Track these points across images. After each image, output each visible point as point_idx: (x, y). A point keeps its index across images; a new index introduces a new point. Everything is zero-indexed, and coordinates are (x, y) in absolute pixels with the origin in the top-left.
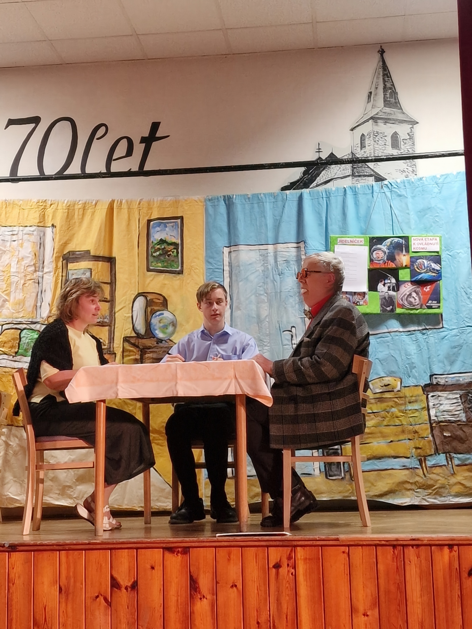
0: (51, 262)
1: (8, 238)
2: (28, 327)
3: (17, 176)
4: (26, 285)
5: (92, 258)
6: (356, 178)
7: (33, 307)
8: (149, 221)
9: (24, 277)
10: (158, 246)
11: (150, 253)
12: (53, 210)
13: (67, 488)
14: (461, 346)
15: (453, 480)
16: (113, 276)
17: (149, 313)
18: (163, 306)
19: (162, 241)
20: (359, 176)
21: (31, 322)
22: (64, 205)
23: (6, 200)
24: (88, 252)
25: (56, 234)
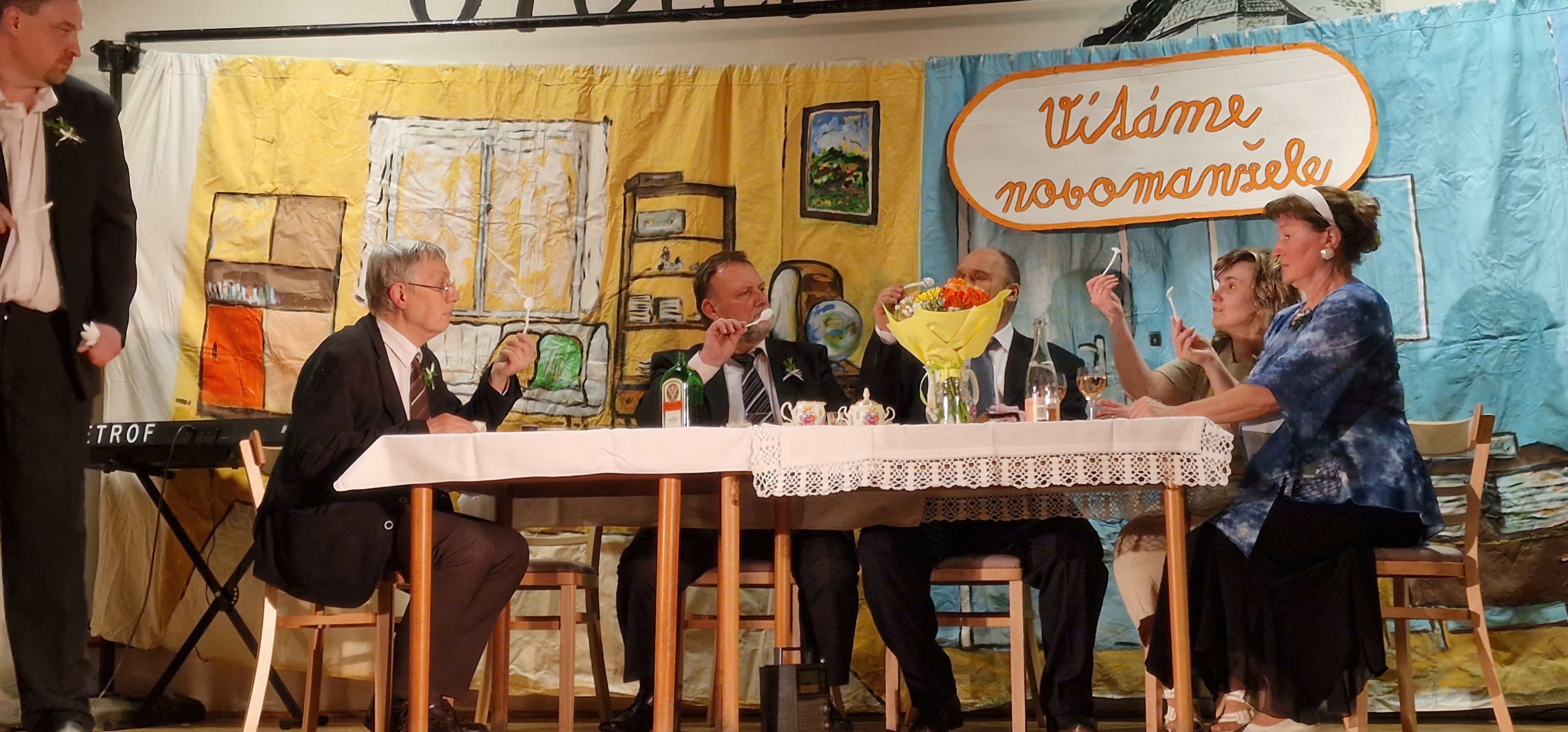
0: (601, 195)
1: (514, 145)
2: (555, 330)
3: (531, 16)
4: (551, 243)
5: (687, 188)
6: (1247, 19)
7: (566, 289)
8: (807, 112)
9: (546, 228)
10: (826, 165)
11: (808, 178)
12: (607, 87)
14: (1468, 379)
15: (1444, 662)
16: (730, 224)
17: (804, 305)
18: (834, 289)
19: (834, 154)
20: (1255, 14)
21: (561, 319)
22: (630, 76)
23: (511, 66)
24: (678, 175)
25: (612, 137)
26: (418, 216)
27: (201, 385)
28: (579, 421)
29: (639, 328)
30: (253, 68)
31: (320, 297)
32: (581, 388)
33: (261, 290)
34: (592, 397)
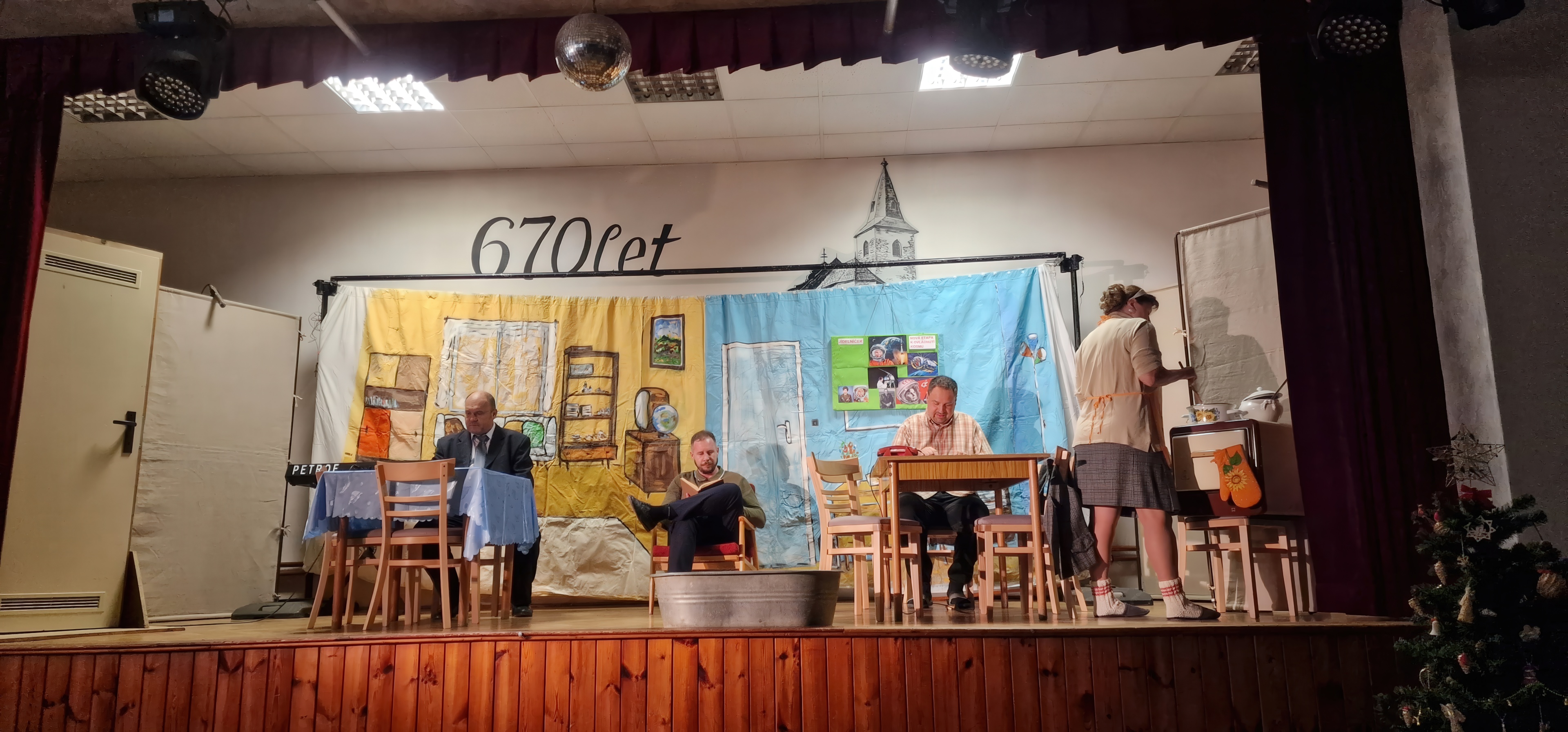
0: (553, 356)
1: (513, 332)
2: (531, 419)
3: (531, 272)
4: (529, 379)
5: (595, 353)
6: (859, 283)
7: (536, 400)
8: (653, 319)
9: (527, 371)
10: (661, 343)
11: (653, 350)
12: (556, 306)
13: (567, 578)
16: (616, 370)
17: (651, 407)
18: (665, 400)
19: (665, 338)
20: (862, 281)
21: (534, 414)
22: (569, 301)
24: (591, 347)
25: (559, 329)
26: (468, 366)
27: (358, 446)
28: (542, 463)
29: (572, 419)
30: (389, 294)
31: (418, 404)
32: (543, 447)
33: (390, 400)
34: (549, 452)
